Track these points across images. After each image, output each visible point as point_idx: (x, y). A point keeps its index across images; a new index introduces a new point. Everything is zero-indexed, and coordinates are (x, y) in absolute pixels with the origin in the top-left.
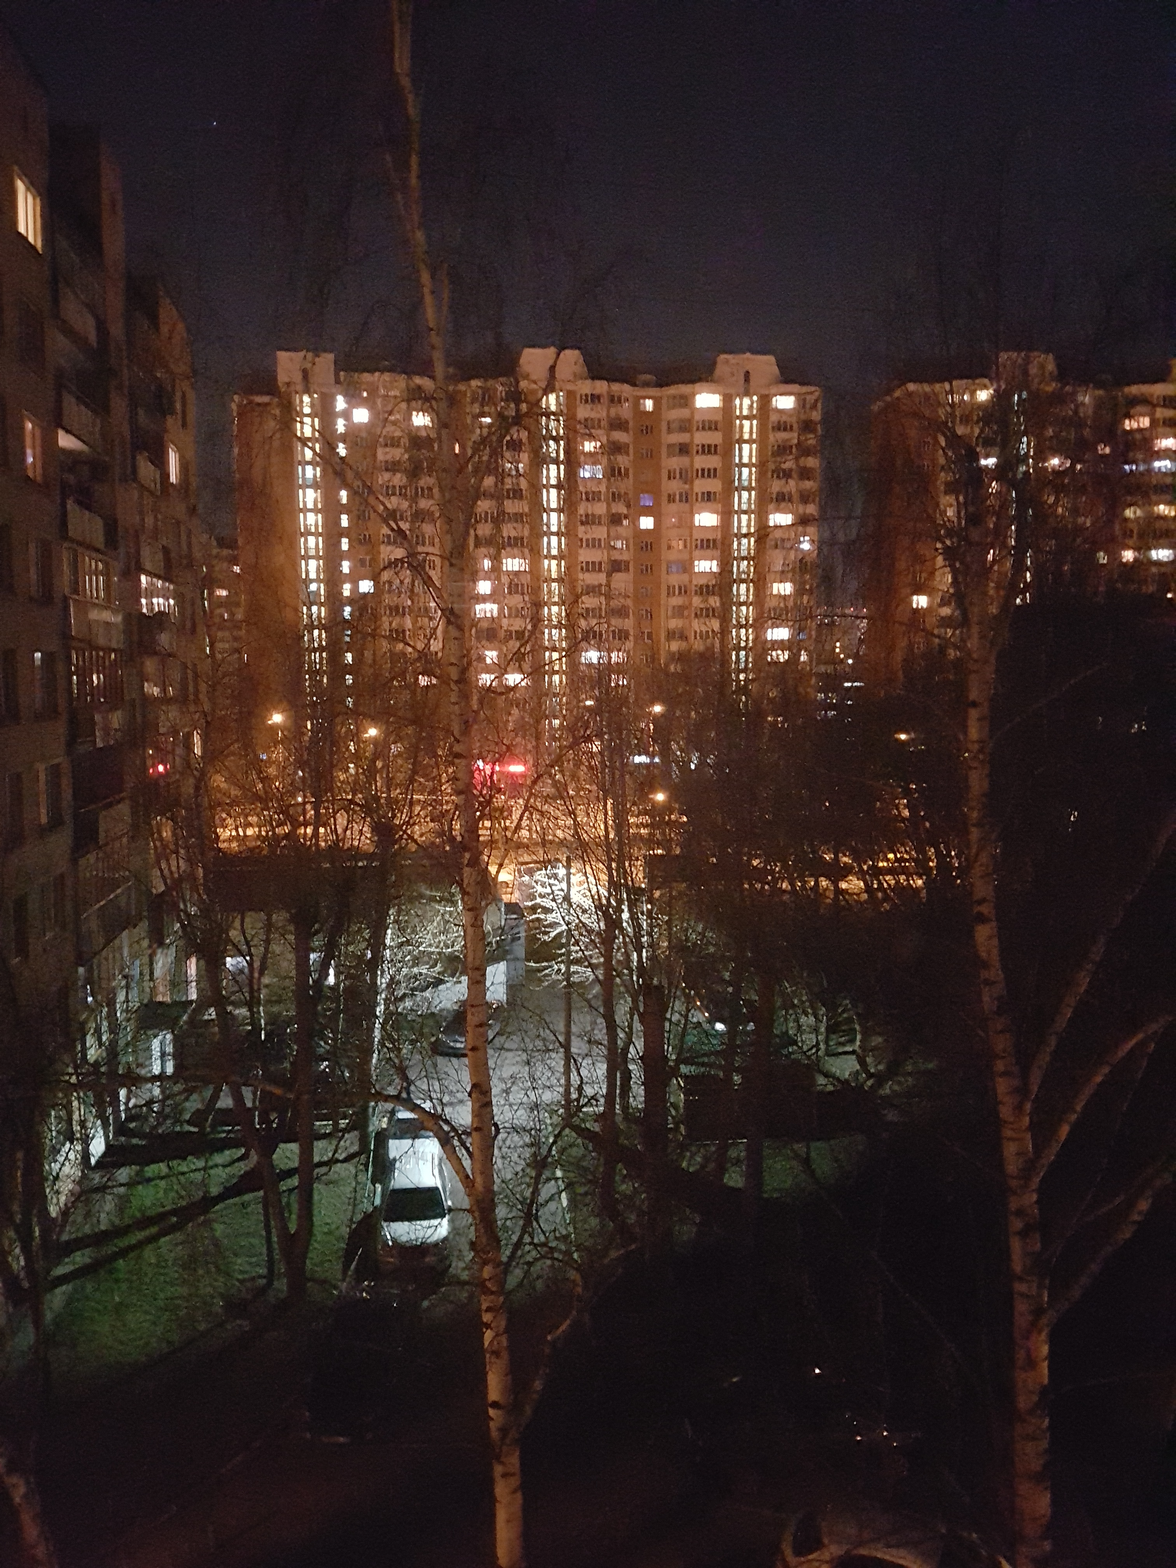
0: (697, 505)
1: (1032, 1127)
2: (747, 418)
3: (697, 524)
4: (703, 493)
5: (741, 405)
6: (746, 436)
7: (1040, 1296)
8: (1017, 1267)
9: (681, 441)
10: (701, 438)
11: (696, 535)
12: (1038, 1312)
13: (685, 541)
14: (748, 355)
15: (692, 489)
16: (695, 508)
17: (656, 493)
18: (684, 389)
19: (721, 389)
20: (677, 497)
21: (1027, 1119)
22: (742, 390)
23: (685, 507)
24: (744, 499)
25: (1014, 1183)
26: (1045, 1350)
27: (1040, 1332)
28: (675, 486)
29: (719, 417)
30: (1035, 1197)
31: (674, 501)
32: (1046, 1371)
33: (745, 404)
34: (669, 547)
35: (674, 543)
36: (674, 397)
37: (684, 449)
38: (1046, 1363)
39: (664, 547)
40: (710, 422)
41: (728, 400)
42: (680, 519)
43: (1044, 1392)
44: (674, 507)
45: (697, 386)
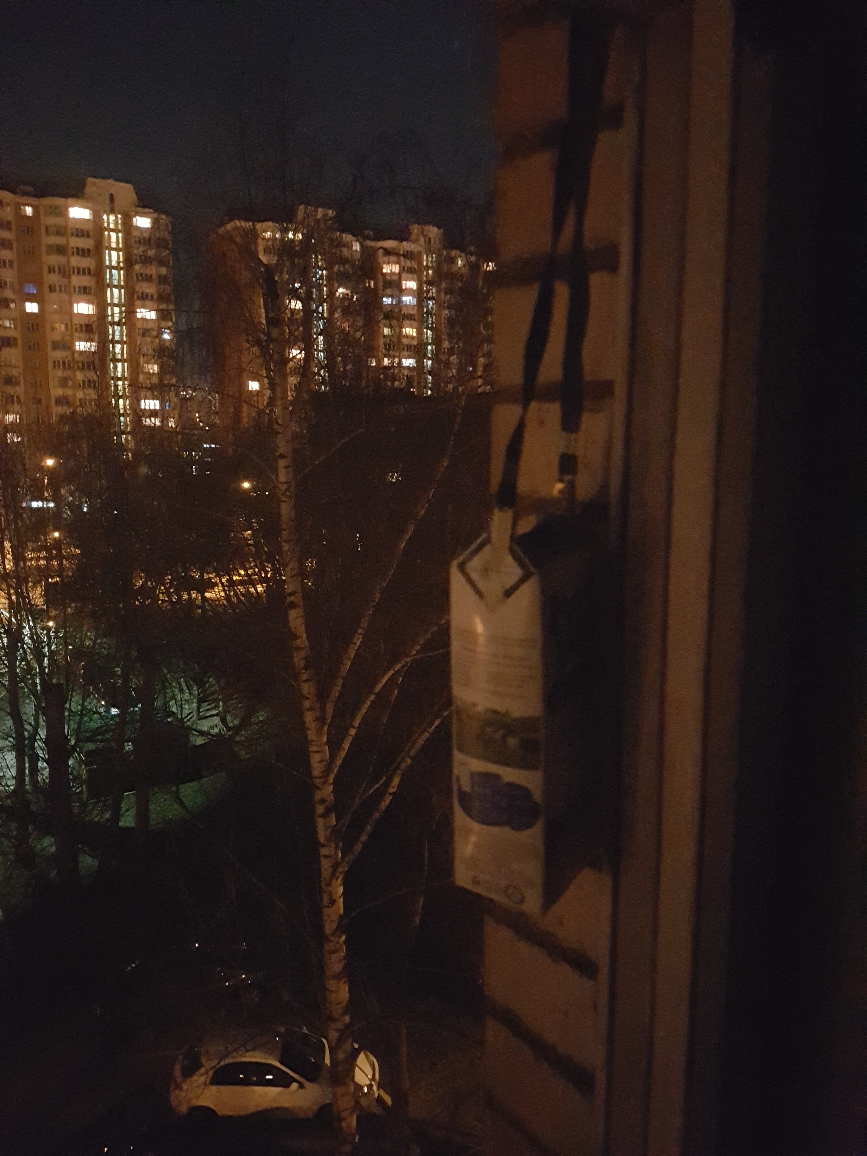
0: (75, 297)
1: (328, 743)
2: (113, 230)
3: (76, 311)
4: (79, 287)
5: (108, 219)
6: (114, 245)
7: (336, 854)
8: (322, 839)
9: (58, 243)
10: (76, 242)
11: (75, 321)
12: (335, 867)
13: (67, 325)
14: (111, 181)
15: (70, 282)
16: (73, 299)
17: (39, 284)
18: (58, 201)
19: (90, 205)
20: (58, 288)
21: (325, 737)
22: (108, 209)
23: (65, 297)
24: (115, 295)
25: (317, 781)
26: (341, 890)
27: (337, 879)
28: (54, 279)
29: (90, 227)
30: (331, 788)
31: (55, 291)
32: (342, 905)
33: (111, 220)
34: (53, 329)
35: (57, 326)
36: (51, 207)
37: (61, 250)
38: (342, 899)
39: (48, 328)
40: (82, 231)
41: (97, 216)
42: (60, 307)
43: (342, 918)
44: (55, 296)
45: (70, 201)
